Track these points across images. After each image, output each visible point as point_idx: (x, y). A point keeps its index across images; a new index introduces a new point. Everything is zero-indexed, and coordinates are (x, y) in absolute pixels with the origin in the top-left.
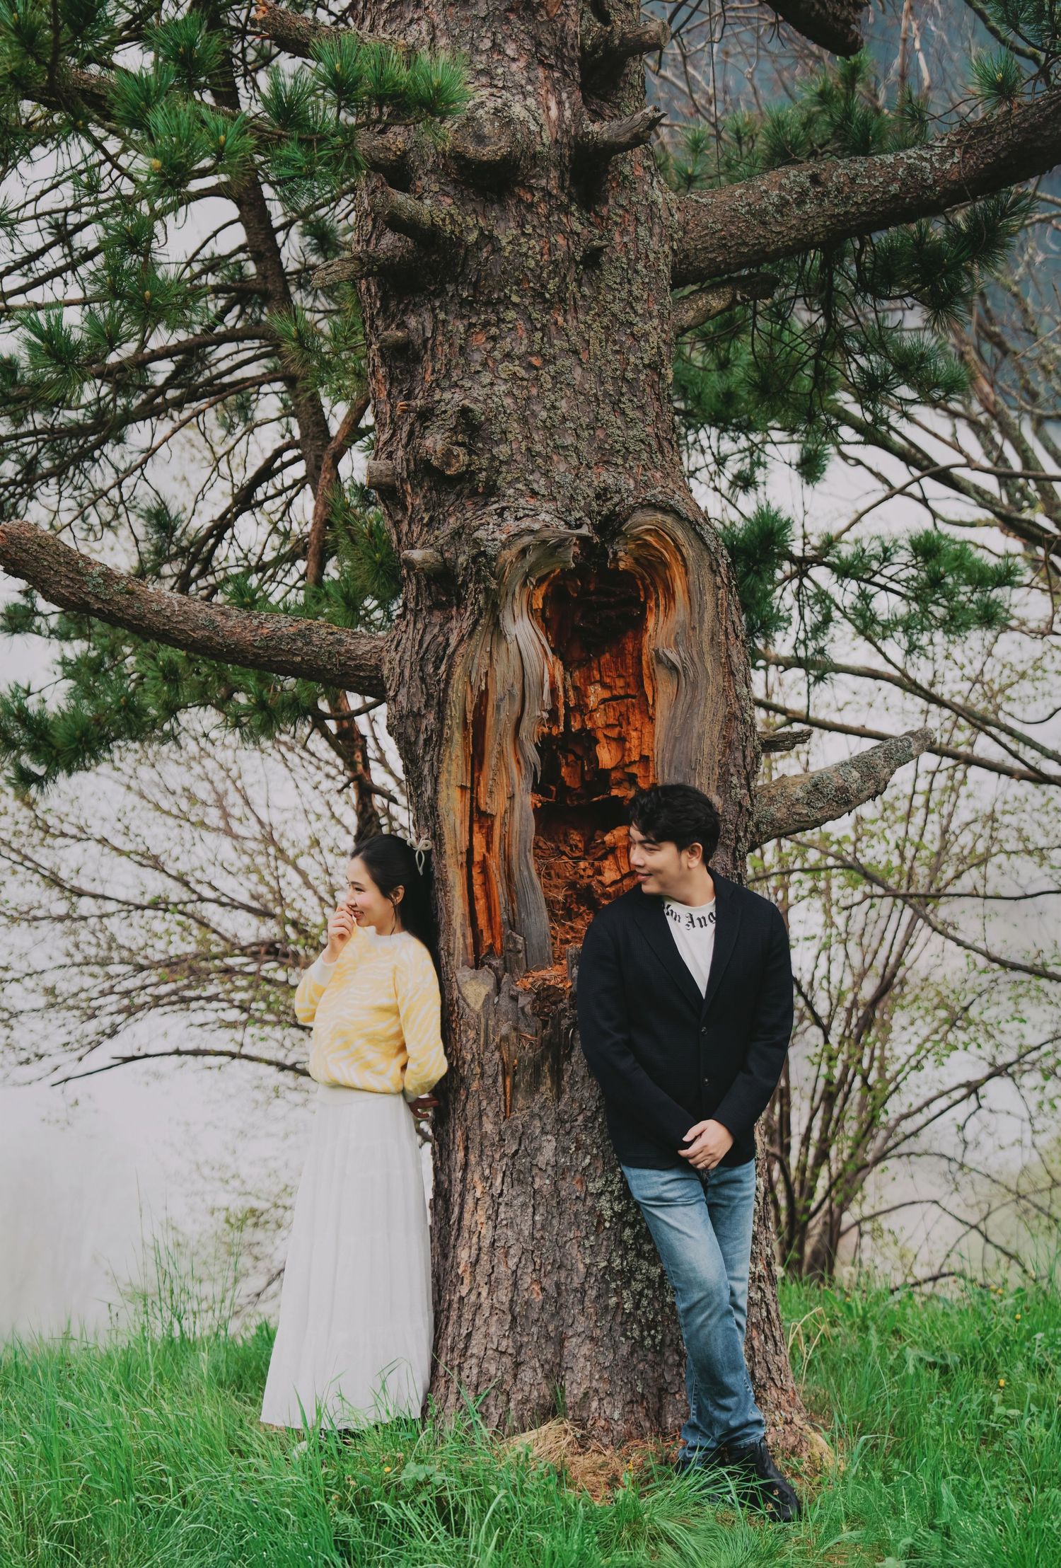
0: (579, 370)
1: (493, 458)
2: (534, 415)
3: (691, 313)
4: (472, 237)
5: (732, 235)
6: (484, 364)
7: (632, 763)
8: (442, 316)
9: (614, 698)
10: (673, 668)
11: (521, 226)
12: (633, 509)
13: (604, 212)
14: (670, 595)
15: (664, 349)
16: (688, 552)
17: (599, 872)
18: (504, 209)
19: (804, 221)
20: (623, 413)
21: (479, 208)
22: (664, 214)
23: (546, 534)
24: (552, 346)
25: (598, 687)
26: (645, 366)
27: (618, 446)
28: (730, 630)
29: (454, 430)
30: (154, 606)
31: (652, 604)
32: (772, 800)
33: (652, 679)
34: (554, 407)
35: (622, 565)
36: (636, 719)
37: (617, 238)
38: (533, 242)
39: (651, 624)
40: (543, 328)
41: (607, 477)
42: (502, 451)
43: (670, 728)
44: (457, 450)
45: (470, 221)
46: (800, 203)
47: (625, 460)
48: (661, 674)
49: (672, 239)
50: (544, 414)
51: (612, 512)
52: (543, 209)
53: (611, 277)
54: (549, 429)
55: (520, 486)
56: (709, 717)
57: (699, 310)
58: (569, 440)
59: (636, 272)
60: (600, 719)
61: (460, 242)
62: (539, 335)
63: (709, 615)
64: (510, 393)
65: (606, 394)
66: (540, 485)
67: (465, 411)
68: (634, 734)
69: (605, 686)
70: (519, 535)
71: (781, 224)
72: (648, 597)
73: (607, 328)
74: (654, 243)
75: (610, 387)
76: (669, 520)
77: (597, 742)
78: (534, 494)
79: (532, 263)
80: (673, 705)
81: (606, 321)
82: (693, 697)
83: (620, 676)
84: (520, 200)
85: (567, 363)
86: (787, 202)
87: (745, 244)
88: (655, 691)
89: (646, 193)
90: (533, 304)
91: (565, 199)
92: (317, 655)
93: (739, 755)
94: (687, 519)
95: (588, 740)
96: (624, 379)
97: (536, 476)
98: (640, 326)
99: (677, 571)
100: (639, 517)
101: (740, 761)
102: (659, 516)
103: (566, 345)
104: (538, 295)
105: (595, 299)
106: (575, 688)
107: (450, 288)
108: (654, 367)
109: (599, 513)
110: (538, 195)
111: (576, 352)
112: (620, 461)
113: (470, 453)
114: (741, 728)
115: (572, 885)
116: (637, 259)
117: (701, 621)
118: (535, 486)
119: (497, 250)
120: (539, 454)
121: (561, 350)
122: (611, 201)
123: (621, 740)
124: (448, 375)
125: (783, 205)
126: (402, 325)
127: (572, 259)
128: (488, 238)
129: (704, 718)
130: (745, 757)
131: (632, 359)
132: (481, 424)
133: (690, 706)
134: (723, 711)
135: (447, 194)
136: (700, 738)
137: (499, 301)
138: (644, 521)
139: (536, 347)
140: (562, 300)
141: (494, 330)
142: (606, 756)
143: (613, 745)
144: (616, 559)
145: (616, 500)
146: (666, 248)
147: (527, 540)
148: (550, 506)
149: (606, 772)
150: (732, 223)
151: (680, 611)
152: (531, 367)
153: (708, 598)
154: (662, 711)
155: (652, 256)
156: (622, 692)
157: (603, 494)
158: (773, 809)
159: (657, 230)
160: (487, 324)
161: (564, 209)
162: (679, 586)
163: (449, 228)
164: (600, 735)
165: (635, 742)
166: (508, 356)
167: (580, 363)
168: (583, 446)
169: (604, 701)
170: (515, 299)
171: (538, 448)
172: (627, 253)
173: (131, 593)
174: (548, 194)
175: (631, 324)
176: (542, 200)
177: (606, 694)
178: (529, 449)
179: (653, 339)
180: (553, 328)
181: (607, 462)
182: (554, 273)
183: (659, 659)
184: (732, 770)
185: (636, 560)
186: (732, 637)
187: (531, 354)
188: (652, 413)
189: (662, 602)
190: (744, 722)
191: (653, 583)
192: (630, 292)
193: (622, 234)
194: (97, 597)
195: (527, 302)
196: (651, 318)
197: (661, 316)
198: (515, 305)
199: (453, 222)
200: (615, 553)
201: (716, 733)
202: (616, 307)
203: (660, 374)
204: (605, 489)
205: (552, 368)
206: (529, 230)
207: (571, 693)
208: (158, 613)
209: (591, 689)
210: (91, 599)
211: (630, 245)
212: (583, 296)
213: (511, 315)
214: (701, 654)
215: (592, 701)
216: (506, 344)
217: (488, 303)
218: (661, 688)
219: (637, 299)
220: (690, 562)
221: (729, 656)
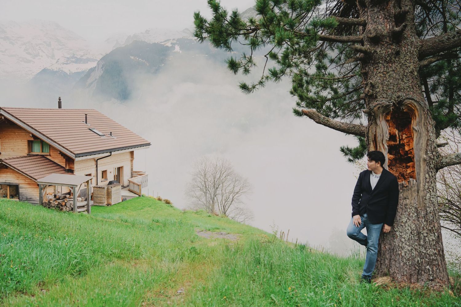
0: (395, 74)
1: (376, 91)
2: (384, 83)
3: (427, 62)
4: (373, 52)
5: (435, 46)
6: (376, 74)
7: (411, 149)
8: (370, 66)
9: (408, 137)
10: (416, 131)
11: (381, 48)
12: (404, 100)
13: (401, 44)
14: (416, 116)
15: (414, 69)
16: (418, 107)
17: (407, 171)
18: (378, 46)
19: (455, 42)
20: (404, 81)
21: (374, 46)
22: (415, 43)
23: (383, 104)
24: (389, 70)
25: (405, 135)
26: (409, 72)
27: (402, 88)
28: (428, 122)
29: (370, 87)
30: (331, 123)
31: (413, 118)
32: (447, 158)
33: (413, 133)
34: (389, 81)
35: (405, 111)
36: (411, 141)
37: (403, 49)
38: (384, 51)
39: (412, 122)
40: (387, 67)
41: (400, 94)
42: (378, 90)
43: (416, 142)
44: (370, 90)
45: (372, 49)
46: (453, 38)
47: (404, 90)
48: (414, 132)
49: (418, 48)
50: (387, 83)
51: (400, 100)
52: (386, 45)
53: (402, 56)
54: (387, 85)
55: (381, 96)
56: (424, 140)
57: (428, 61)
58: (392, 87)
59: (408, 55)
60: (405, 141)
61: (371, 52)
62: (386, 68)
63: (423, 120)
64: (380, 79)
65: (400, 78)
66: (385, 96)
67: (371, 83)
68: (411, 144)
69: (406, 135)
70: (378, 105)
71: (448, 42)
72: (412, 117)
73: (401, 66)
74: (412, 49)
75: (401, 77)
76: (413, 101)
77: (405, 145)
78: (384, 97)
79: (384, 55)
80: (416, 137)
81: (401, 64)
82: (420, 136)
83: (409, 133)
84: (381, 44)
85: (392, 73)
86: (450, 38)
87: (439, 47)
88: (413, 135)
89: (410, 40)
90: (384, 63)
91: (391, 43)
92: (356, 130)
93: (430, 147)
94: (417, 101)
95: (403, 145)
96: (404, 75)
97: (384, 94)
98: (408, 65)
99: (416, 111)
100: (406, 101)
101: (430, 148)
102: (411, 101)
103: (392, 70)
104: (385, 61)
105: (399, 61)
106: (401, 135)
107: (371, 61)
108: (411, 72)
109: (398, 101)
110: (384, 43)
111: (394, 71)
112: (403, 91)
113: (373, 91)
114: (430, 142)
115: (400, 173)
116: (408, 52)
117: (422, 121)
118: (384, 96)
119: (377, 53)
120: (385, 90)
121: (391, 70)
122: (402, 42)
123: (409, 145)
124: (371, 77)
125: (448, 39)
126: (365, 69)
127: (393, 53)
128: (375, 51)
129: (423, 140)
130: (431, 148)
131: (406, 71)
132: (374, 85)
133: (420, 137)
134: (427, 139)
135: (368, 44)
136: (422, 144)
137: (378, 63)
138: (408, 101)
139: (385, 70)
140: (391, 61)
141: (377, 68)
142: (407, 148)
143: (408, 146)
144: (403, 109)
145: (401, 98)
146: (416, 50)
147: (379, 106)
148: (386, 100)
149: (407, 152)
150: (435, 43)
151: (417, 119)
152: (384, 74)
153: (423, 116)
154: (415, 139)
155: (412, 51)
156: (409, 136)
157: (398, 97)
158: (447, 160)
159: (413, 46)
160: (376, 67)
161: (392, 45)
162: (417, 114)
163: (368, 50)
164: (405, 144)
165: (411, 145)
166: (380, 72)
167: (395, 73)
168: (395, 88)
169: (406, 138)
170: (381, 62)
171: (385, 89)
172: (405, 51)
173: (328, 121)
174: (387, 42)
175: (406, 65)
176: (386, 43)
177: (407, 136)
178: (383, 89)
179: (412, 67)
180: (389, 67)
181: (400, 91)
182: (389, 56)
183: (414, 129)
184: (428, 150)
185: (408, 110)
186: (428, 124)
187: (384, 72)
188: (411, 81)
189: (414, 118)
190: (431, 141)
191: (412, 114)
192: (406, 59)
193: (404, 48)
194: (322, 121)
195: (383, 62)
196: (411, 63)
197: (413, 62)
198: (381, 63)
199: (369, 49)
200: (403, 108)
201: (425, 143)
202: (403, 62)
203: (413, 74)
204: (399, 96)
205: (388, 74)
206: (383, 49)
207: (400, 136)
208: (332, 124)
209: (404, 135)
210: (321, 122)
211: (406, 50)
212: (396, 60)
213: (380, 65)
214: (422, 127)
215: (404, 138)
216: (379, 71)
217: (376, 63)
218: (414, 134)
219: (408, 60)
220: (418, 109)
221: (427, 128)
